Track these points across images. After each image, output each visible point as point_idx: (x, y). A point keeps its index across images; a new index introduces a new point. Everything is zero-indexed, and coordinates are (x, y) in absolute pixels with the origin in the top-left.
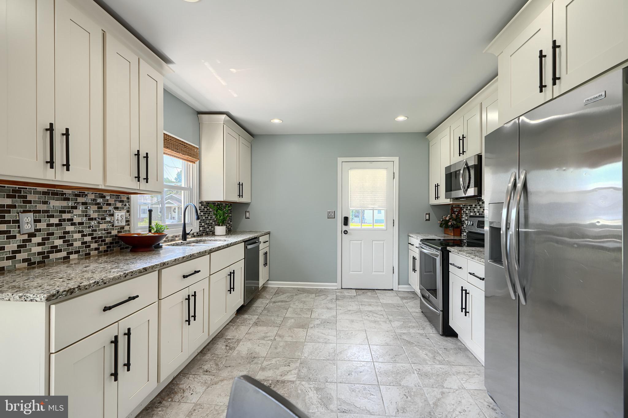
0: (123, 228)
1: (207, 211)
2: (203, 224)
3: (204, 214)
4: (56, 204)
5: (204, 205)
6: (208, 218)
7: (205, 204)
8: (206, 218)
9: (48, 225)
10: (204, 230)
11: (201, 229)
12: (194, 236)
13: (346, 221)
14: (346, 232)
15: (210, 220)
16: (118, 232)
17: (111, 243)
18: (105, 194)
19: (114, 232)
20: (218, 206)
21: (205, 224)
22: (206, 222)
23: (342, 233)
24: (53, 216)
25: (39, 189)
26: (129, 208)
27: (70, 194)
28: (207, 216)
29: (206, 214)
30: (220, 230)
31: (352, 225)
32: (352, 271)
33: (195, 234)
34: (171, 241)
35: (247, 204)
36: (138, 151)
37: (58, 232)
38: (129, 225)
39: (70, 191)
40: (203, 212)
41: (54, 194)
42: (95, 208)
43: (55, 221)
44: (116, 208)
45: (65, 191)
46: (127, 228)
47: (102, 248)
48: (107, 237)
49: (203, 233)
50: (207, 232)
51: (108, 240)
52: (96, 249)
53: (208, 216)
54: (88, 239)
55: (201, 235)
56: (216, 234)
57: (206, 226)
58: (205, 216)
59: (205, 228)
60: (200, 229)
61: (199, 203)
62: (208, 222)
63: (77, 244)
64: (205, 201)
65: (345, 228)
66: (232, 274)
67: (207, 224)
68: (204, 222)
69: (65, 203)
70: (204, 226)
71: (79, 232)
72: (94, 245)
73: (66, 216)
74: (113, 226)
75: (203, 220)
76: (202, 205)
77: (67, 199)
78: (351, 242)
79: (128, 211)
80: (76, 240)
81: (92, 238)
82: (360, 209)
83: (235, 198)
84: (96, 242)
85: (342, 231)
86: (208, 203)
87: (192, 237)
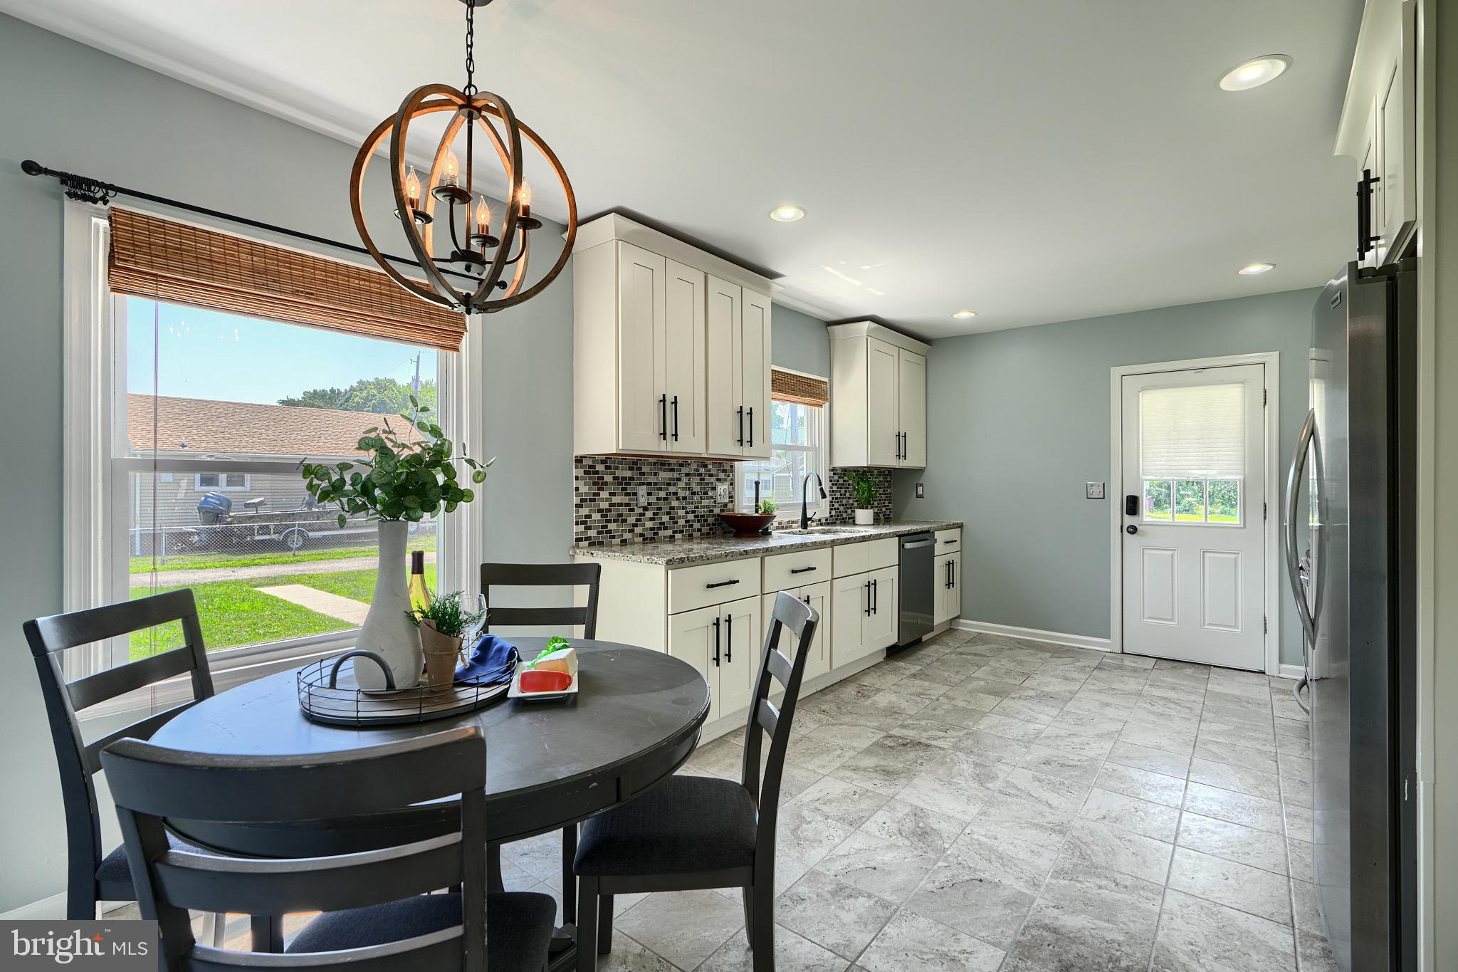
0: (725, 505)
1: (843, 484)
2: (836, 505)
3: (838, 488)
4: (664, 475)
5: (838, 474)
6: (845, 495)
7: (839, 471)
8: (841, 495)
9: (658, 499)
10: (838, 516)
11: (833, 512)
12: (821, 524)
13: (1132, 505)
14: (1133, 530)
15: (849, 498)
16: (722, 511)
17: (714, 524)
18: (707, 462)
19: (717, 511)
20: (862, 474)
21: (840, 505)
22: (841, 502)
23: (1122, 531)
24: (660, 489)
25: (651, 460)
26: (733, 479)
27: (675, 464)
28: (843, 491)
29: (841, 488)
30: (864, 515)
31: (1148, 515)
32: (1149, 618)
33: (823, 521)
34: (787, 528)
35: (918, 472)
36: (741, 407)
37: (666, 508)
38: (732, 502)
39: (674, 461)
40: (836, 485)
41: (663, 464)
42: (697, 479)
43: (662, 494)
44: (719, 480)
45: (671, 461)
46: (730, 506)
47: (705, 529)
48: (709, 516)
49: (836, 519)
50: (843, 518)
51: (710, 520)
52: (699, 530)
53: (846, 491)
54: (691, 517)
55: (834, 524)
56: (857, 523)
57: (841, 509)
58: (840, 491)
59: (840, 512)
60: (830, 513)
61: (830, 471)
62: (844, 502)
63: (681, 522)
64: (841, 468)
65: (1129, 520)
66: (871, 586)
67: (843, 505)
68: (838, 502)
69: (669, 475)
70: (838, 509)
71: (683, 508)
72: (697, 526)
73: (672, 489)
74: (715, 502)
75: (837, 498)
76: (834, 474)
77: (672, 470)
78: (1147, 552)
79: (732, 484)
80: (680, 517)
81: (696, 517)
82: (1171, 478)
83: (891, 461)
84: (698, 521)
85: (1122, 527)
86: (845, 470)
87: (817, 525)
